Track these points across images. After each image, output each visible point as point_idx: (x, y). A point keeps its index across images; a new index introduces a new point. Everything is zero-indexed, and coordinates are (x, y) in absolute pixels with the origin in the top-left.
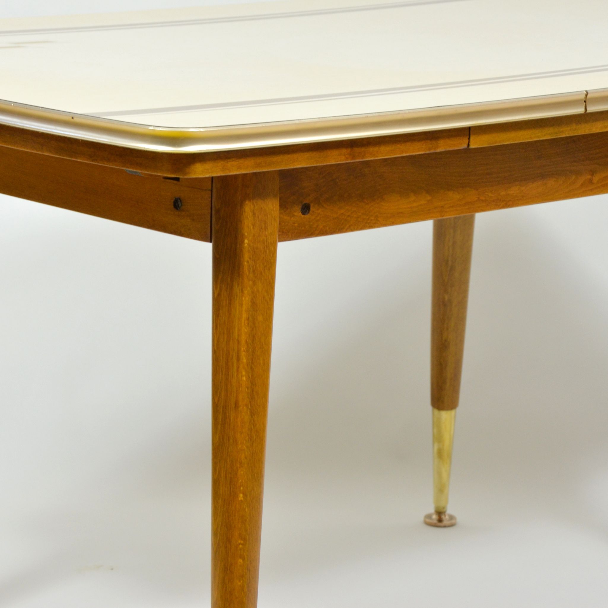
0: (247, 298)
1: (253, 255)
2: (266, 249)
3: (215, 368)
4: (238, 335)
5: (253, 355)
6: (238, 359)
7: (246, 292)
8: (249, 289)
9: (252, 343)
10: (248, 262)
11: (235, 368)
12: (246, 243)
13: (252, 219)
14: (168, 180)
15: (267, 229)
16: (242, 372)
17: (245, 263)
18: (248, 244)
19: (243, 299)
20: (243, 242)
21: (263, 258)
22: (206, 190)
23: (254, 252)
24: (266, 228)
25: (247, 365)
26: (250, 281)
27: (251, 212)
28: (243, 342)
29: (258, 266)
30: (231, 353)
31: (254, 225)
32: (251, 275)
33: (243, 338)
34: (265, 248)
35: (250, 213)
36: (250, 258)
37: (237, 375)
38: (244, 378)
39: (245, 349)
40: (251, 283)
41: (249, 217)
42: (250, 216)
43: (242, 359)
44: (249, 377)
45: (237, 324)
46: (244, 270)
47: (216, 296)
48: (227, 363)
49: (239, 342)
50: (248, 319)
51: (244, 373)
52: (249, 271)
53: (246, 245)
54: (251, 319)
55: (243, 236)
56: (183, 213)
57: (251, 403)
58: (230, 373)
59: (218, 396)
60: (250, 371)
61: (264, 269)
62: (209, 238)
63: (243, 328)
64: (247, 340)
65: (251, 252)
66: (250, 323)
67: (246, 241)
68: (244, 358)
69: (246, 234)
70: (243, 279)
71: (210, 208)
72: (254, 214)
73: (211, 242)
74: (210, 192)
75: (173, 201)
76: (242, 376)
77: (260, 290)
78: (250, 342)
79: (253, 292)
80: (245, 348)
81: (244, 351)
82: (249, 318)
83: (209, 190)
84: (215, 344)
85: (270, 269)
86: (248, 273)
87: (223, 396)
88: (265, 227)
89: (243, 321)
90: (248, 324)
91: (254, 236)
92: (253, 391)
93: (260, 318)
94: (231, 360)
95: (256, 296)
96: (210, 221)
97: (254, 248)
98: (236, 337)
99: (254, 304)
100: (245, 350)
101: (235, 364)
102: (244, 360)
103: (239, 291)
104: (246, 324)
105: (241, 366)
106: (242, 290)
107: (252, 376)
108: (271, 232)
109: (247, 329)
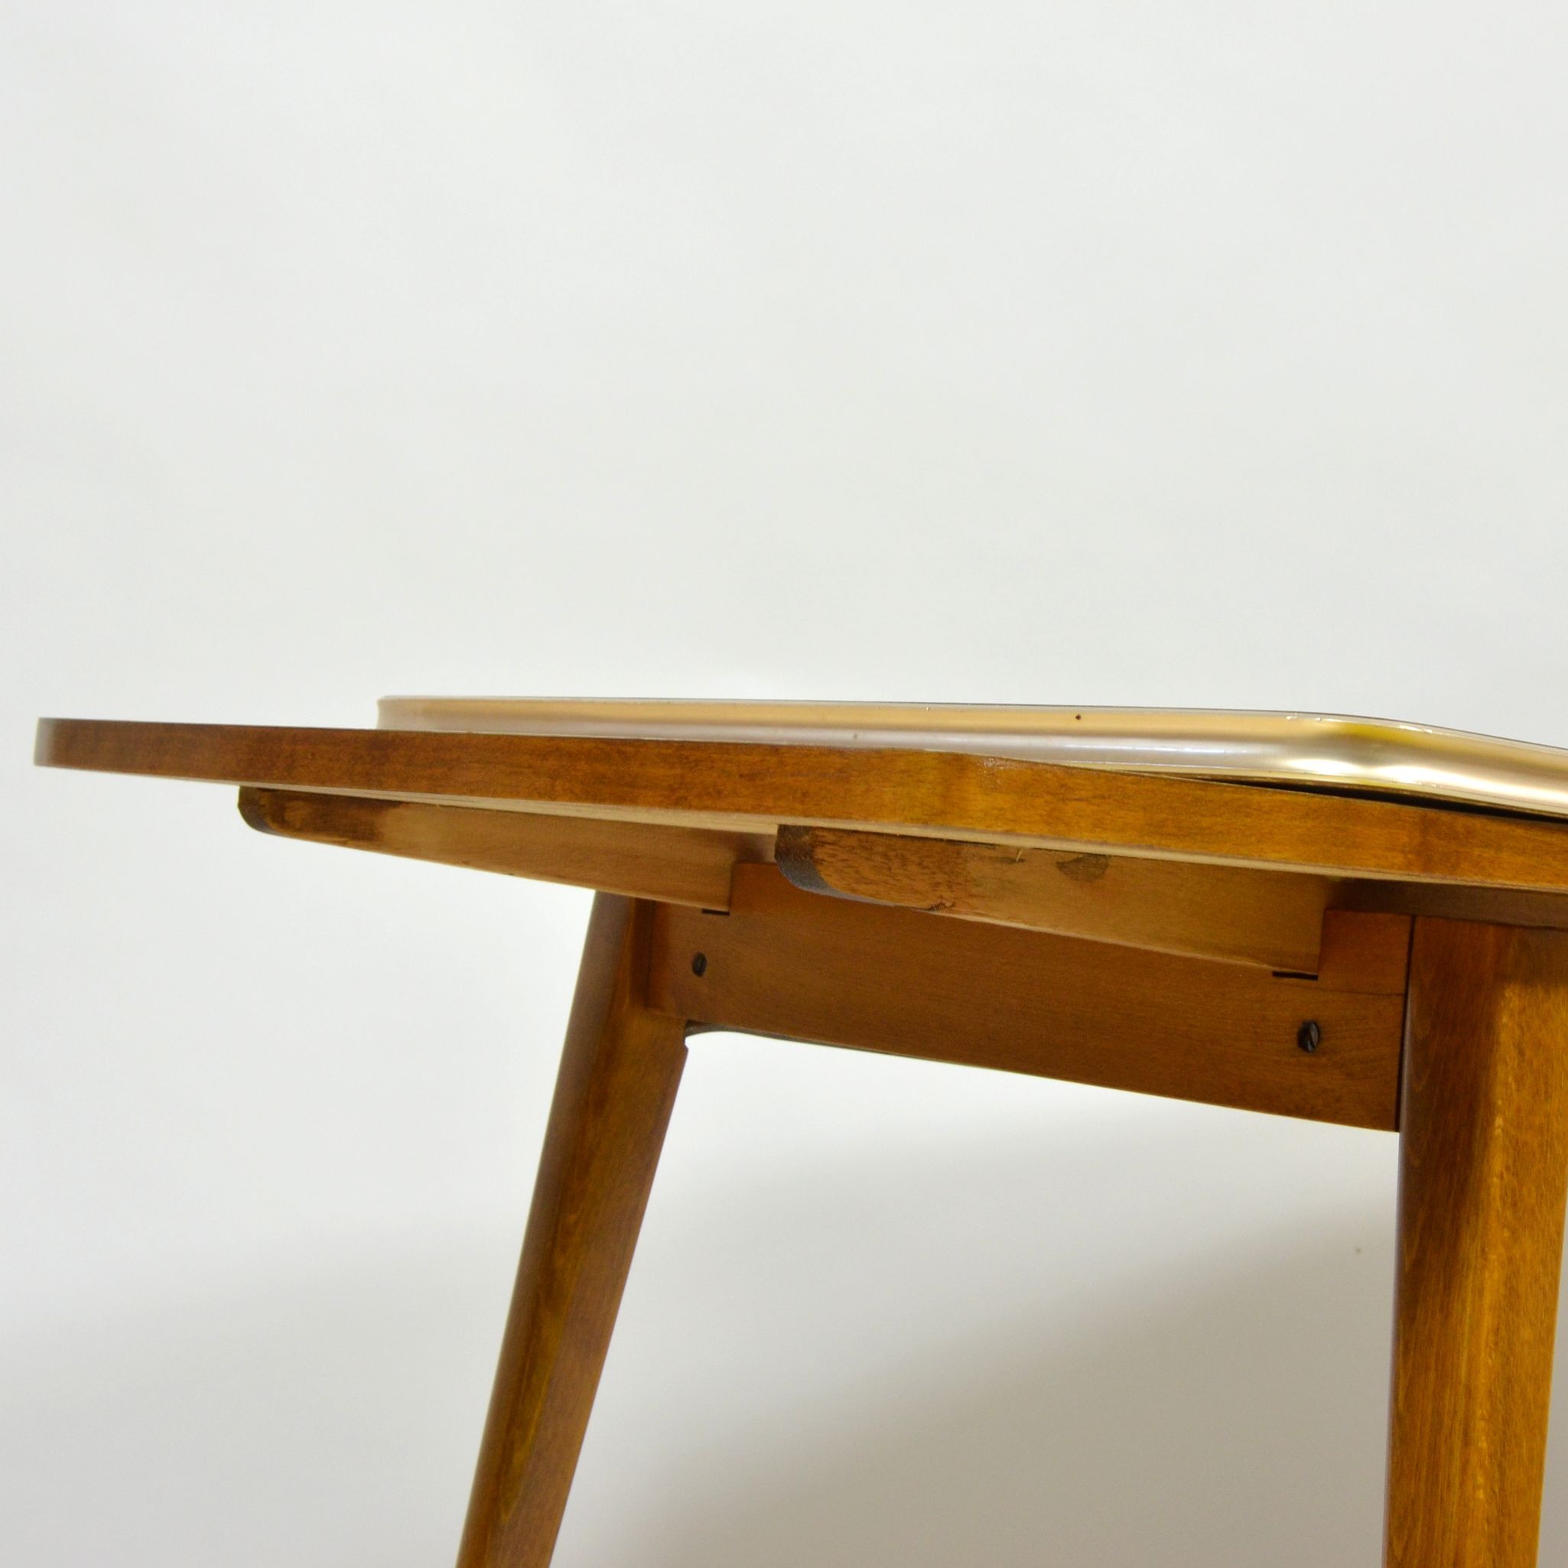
0: (1496, 1275)
1: (1515, 1162)
2: (1546, 1152)
3: (1397, 1463)
4: (1469, 1375)
5: (1505, 1433)
6: (1467, 1441)
7: (1495, 1257)
8: (1501, 1250)
9: (1505, 1396)
10: (1502, 1177)
11: (1457, 1464)
12: (1499, 1127)
13: (1516, 1066)
14: (1286, 980)
15: (1551, 1097)
16: (1474, 1477)
17: (1495, 1180)
18: (1503, 1130)
19: (1487, 1275)
20: (1489, 1123)
21: (1539, 1172)
22: (1389, 995)
23: (1519, 1152)
24: (1548, 1096)
25: (1490, 1456)
26: (1505, 1230)
27: (1514, 1046)
28: (1481, 1395)
29: (1525, 1190)
30: (1447, 1421)
31: (1520, 1081)
32: (1508, 1214)
33: (1482, 1381)
34: (1545, 1147)
35: (1512, 1047)
36: (1508, 1168)
37: (1462, 1483)
38: (1481, 1494)
39: (1485, 1412)
40: (1506, 1234)
41: (1508, 1060)
42: (1510, 1057)
43: (1478, 1441)
44: (1494, 1492)
45: (1465, 1344)
46: (1491, 1198)
47: (1406, 1270)
48: (1434, 1448)
49: (1469, 1393)
50: (1497, 1331)
51: (1480, 1480)
52: (1504, 1202)
53: (1498, 1132)
54: (1503, 1333)
55: (1490, 1107)
56: (1324, 1060)
57: (1496, 1564)
58: (1440, 1478)
59: (1406, 1538)
60: (1497, 1475)
61: (1541, 1203)
62: (1393, 1119)
63: (1483, 1355)
64: (1493, 1390)
65: (1511, 1151)
66: (1501, 1344)
67: (1499, 1121)
68: (1483, 1438)
69: (1500, 1102)
70: (1487, 1223)
71: (1398, 1040)
72: (1521, 1053)
73: (1397, 1129)
74: (1399, 1000)
75: (1296, 1030)
76: (1476, 1487)
77: (1528, 1257)
78: (1500, 1394)
79: (1510, 1260)
80: (1487, 1411)
81: (1483, 1418)
82: (1498, 1329)
83: (1398, 995)
84: (1400, 1398)
85: (1553, 1206)
86: (1500, 1209)
87: (1418, 1539)
88: (1546, 1092)
89: (1484, 1336)
90: (1496, 1344)
91: (1519, 1110)
92: (1501, 1529)
93: (1526, 1333)
94: (1446, 1441)
95: (1519, 1272)
96: (1396, 1073)
97: (1517, 1142)
98: (1463, 1379)
99: (1511, 1292)
100: (1487, 1417)
101: (1457, 1454)
102: (1483, 1444)
103: (1476, 1252)
104: (1492, 1345)
105: (1474, 1459)
106: (1483, 1250)
107: (1502, 1489)
108: (1559, 1110)
109: (1493, 1357)
